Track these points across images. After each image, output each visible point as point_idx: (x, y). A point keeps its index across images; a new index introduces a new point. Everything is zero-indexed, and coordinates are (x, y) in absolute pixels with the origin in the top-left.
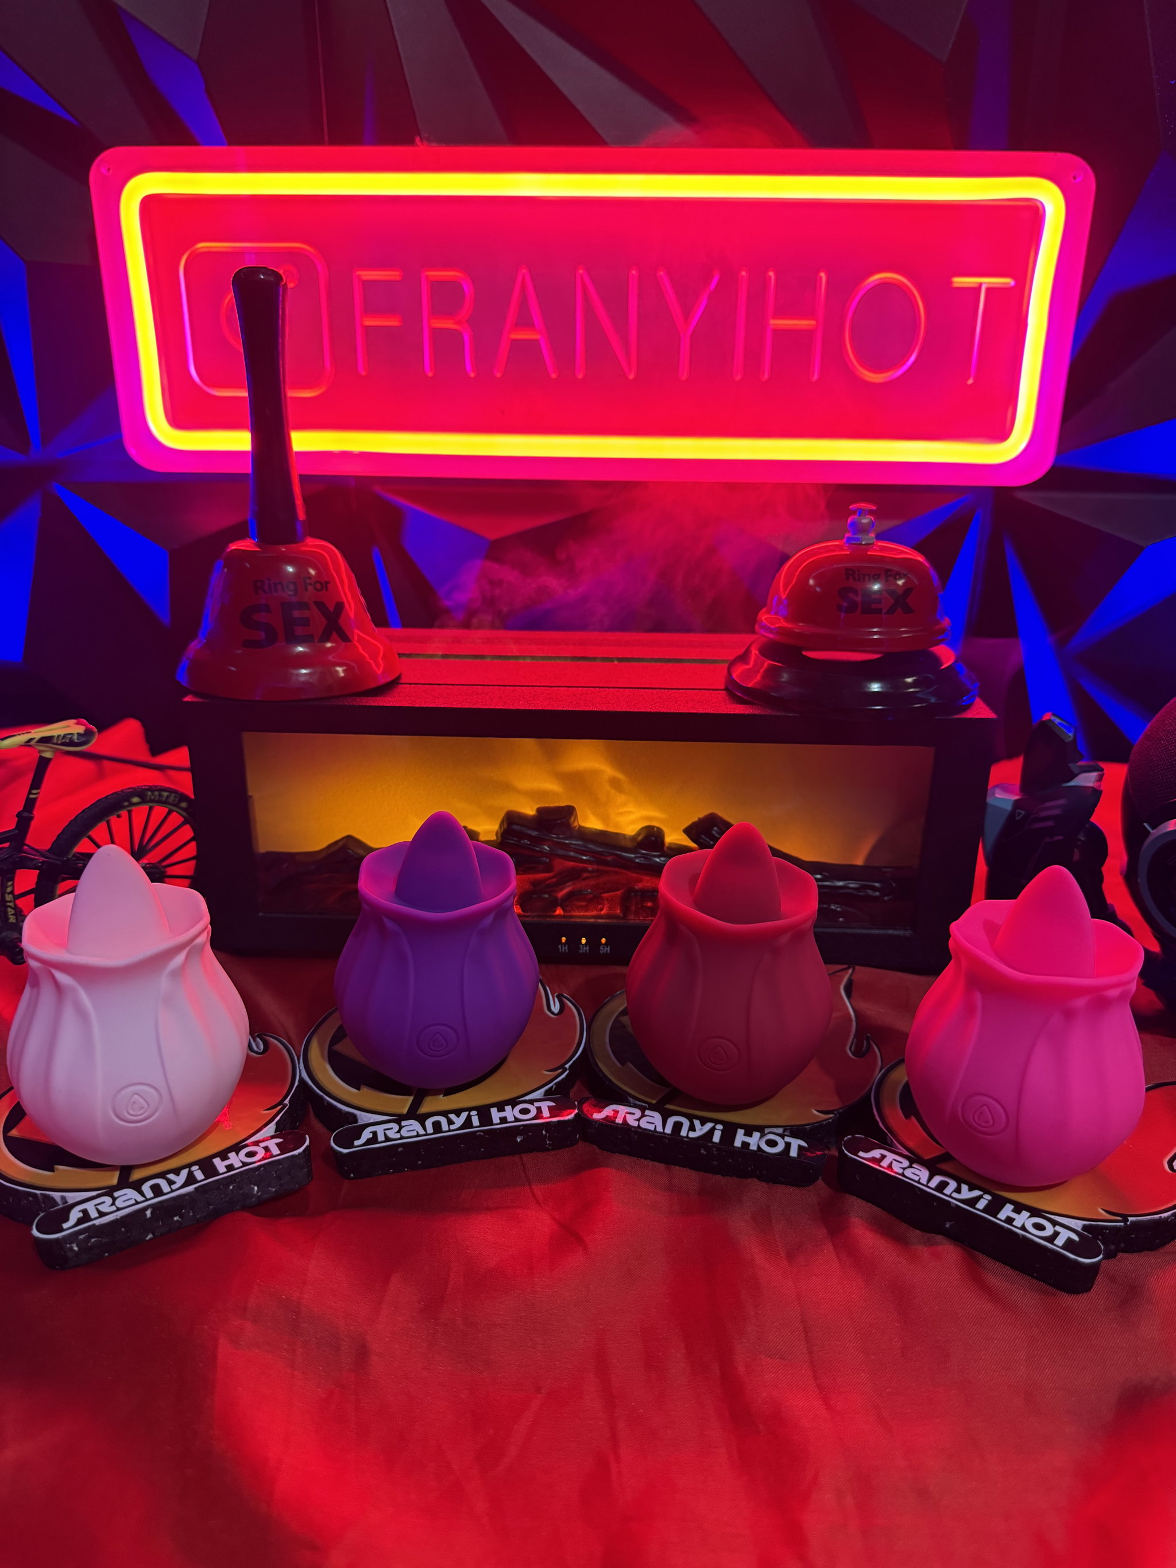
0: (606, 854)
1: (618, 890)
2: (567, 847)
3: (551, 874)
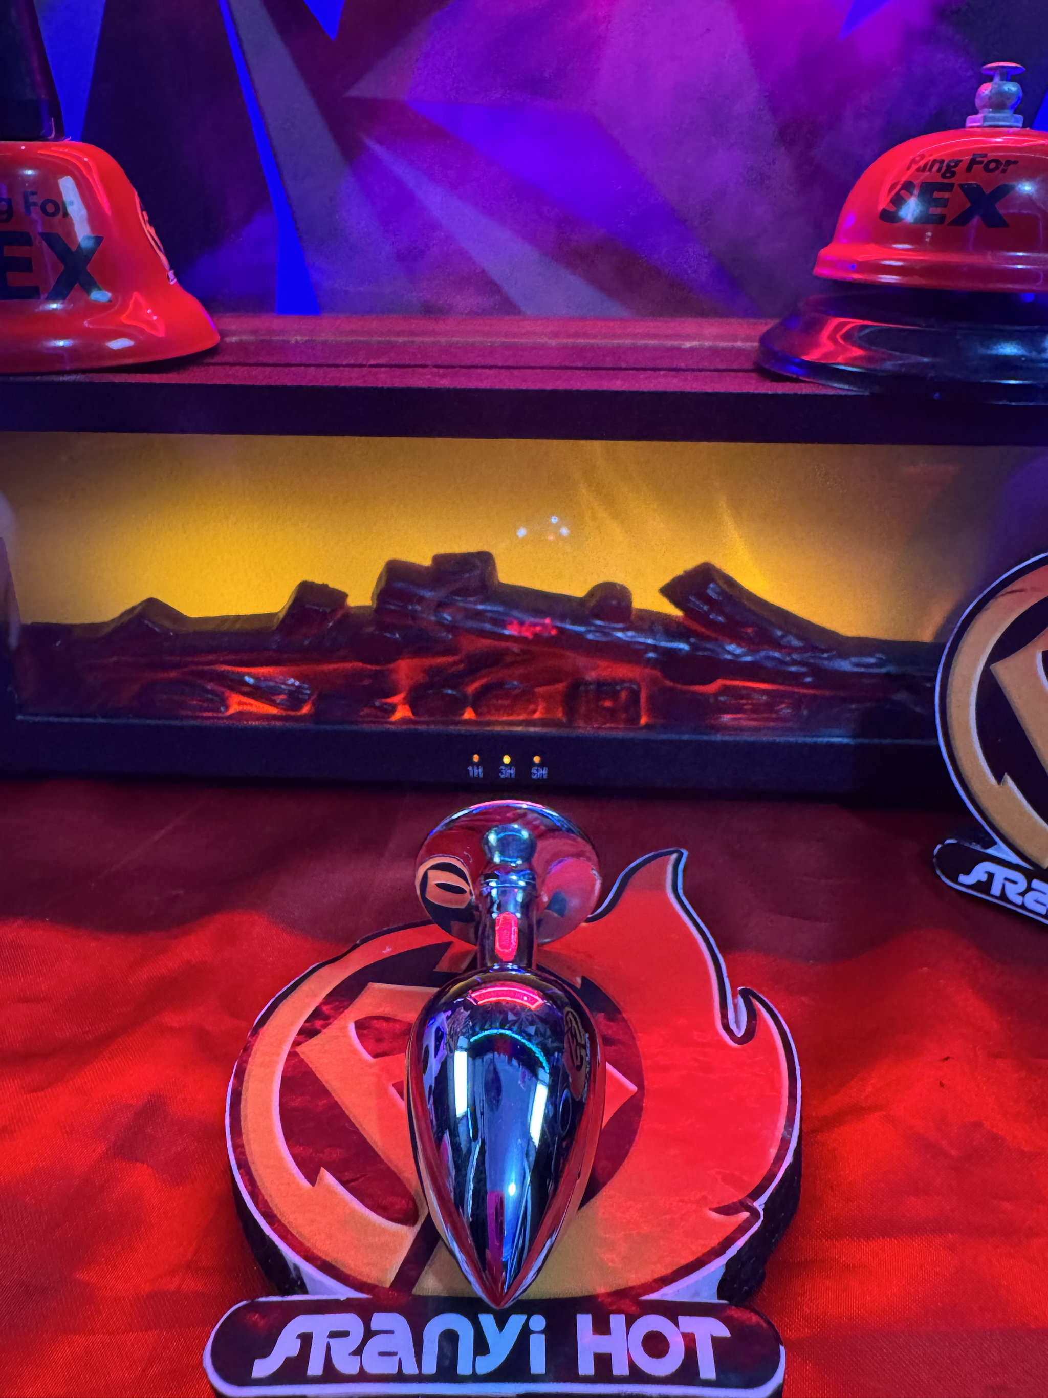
1: (559, 681)
2: (478, 615)
3: (455, 659)
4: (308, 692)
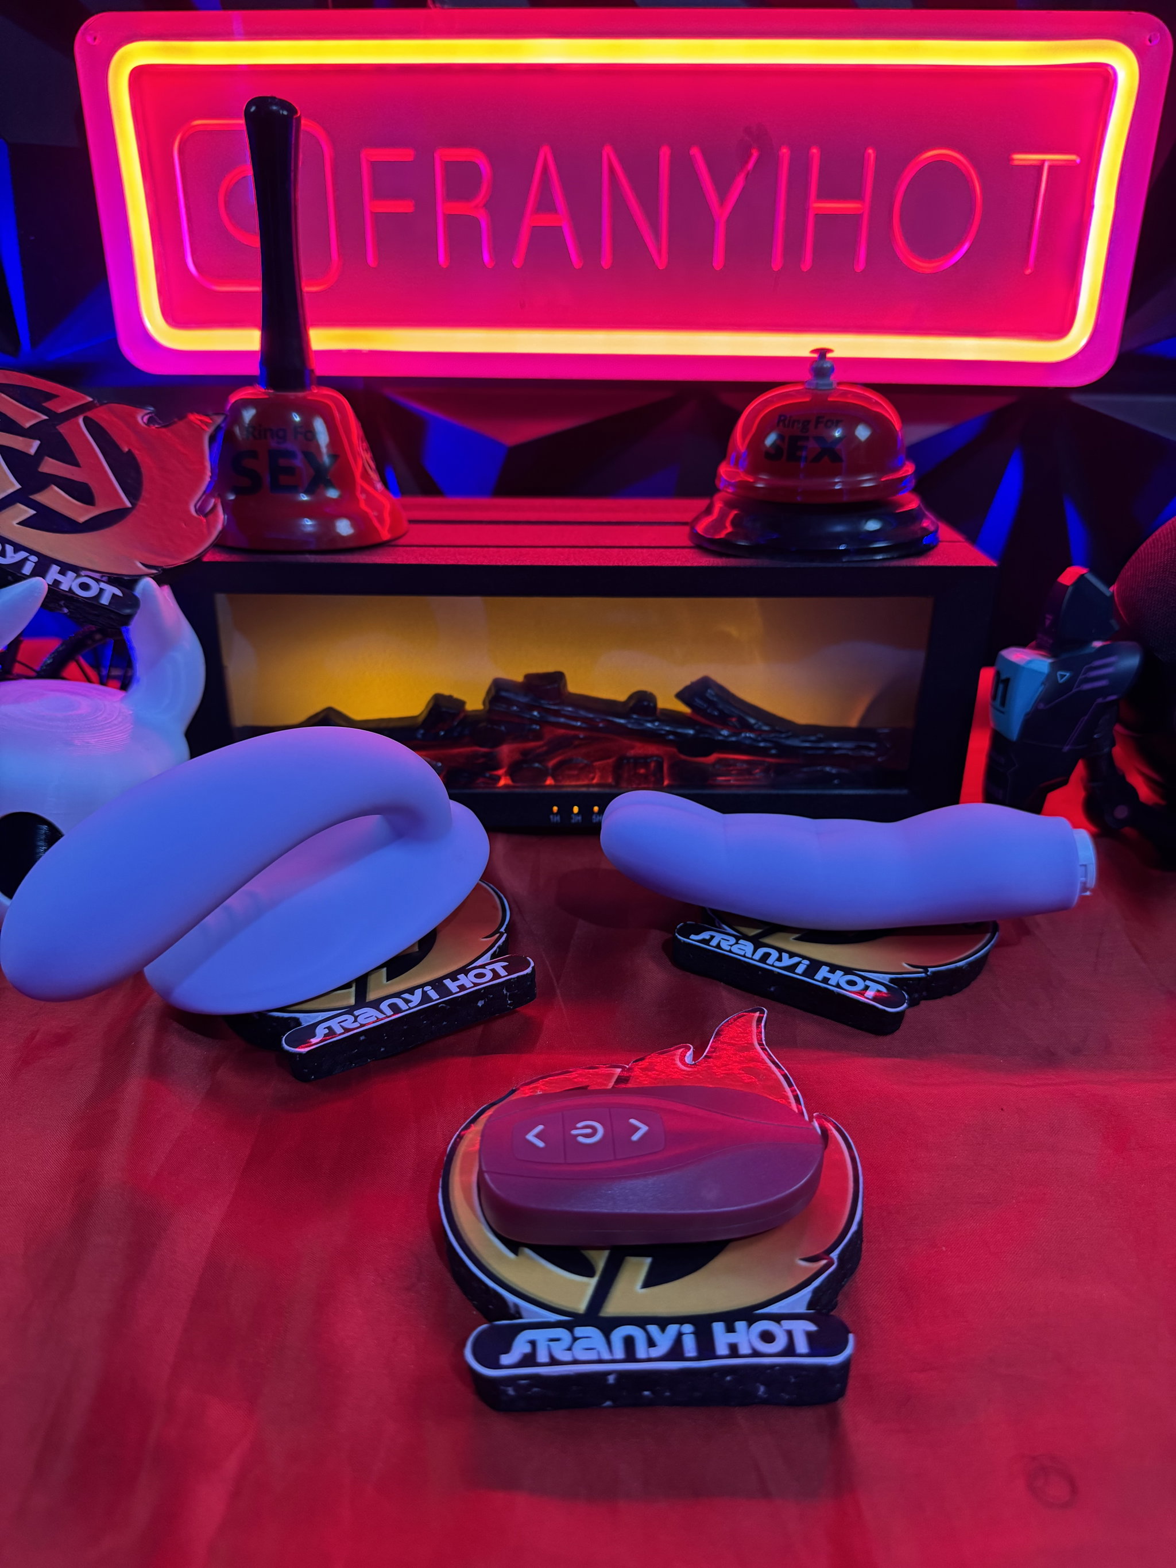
0: (598, 720)
1: (610, 758)
2: (557, 713)
3: (541, 743)
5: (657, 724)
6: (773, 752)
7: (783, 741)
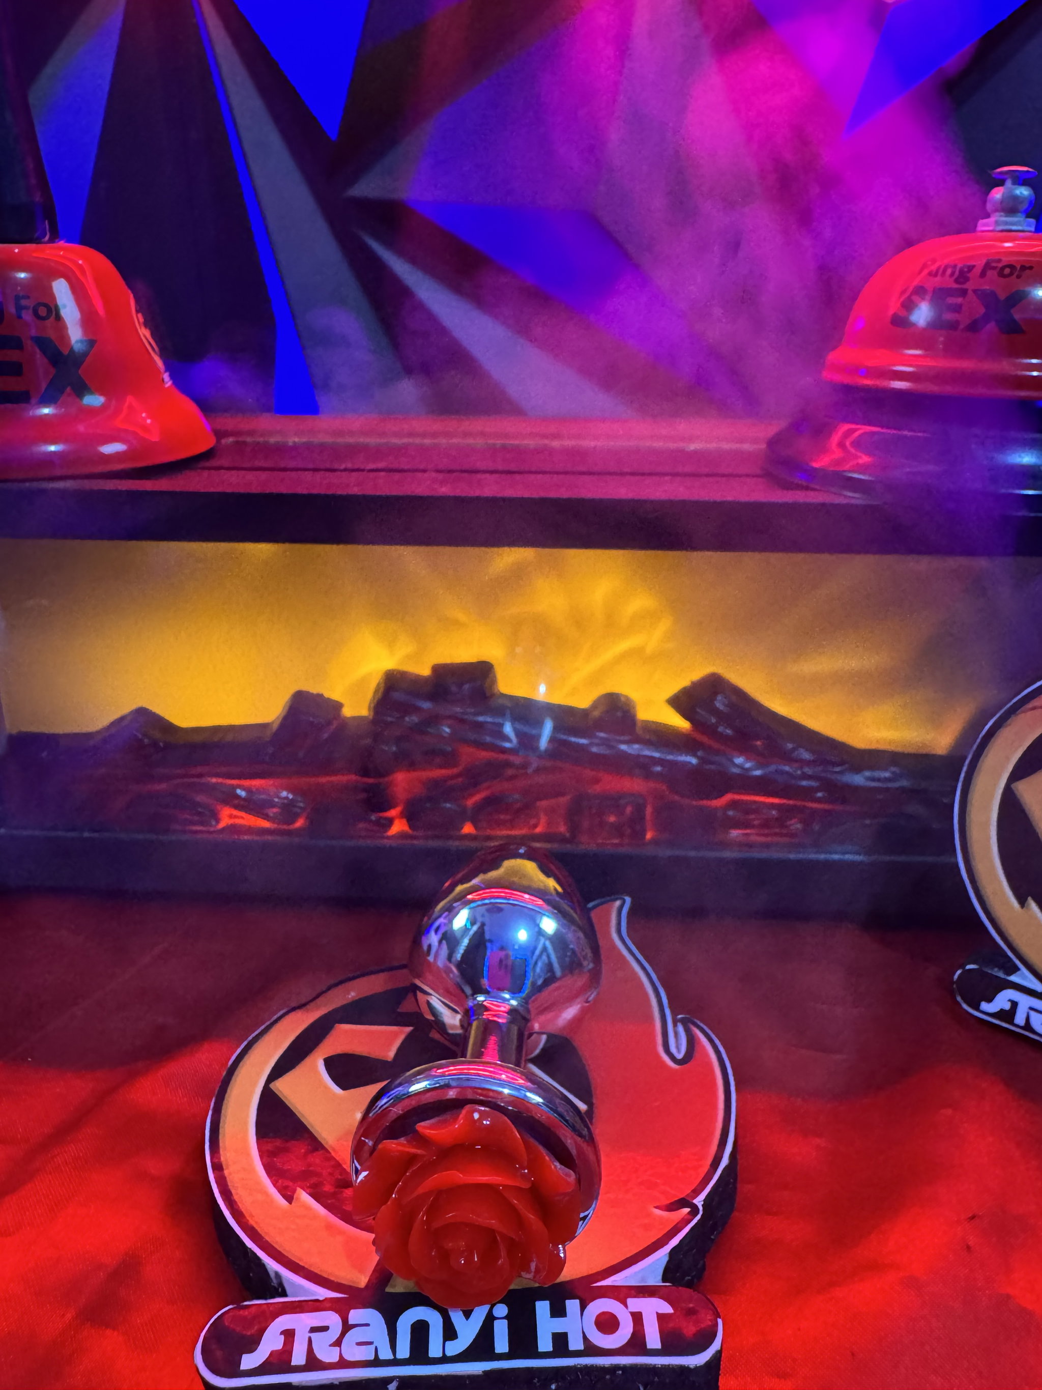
1: (563, 794)
2: (480, 727)
3: (455, 771)
4: (301, 805)
5: (636, 746)
6: (820, 795)
7: (839, 777)
